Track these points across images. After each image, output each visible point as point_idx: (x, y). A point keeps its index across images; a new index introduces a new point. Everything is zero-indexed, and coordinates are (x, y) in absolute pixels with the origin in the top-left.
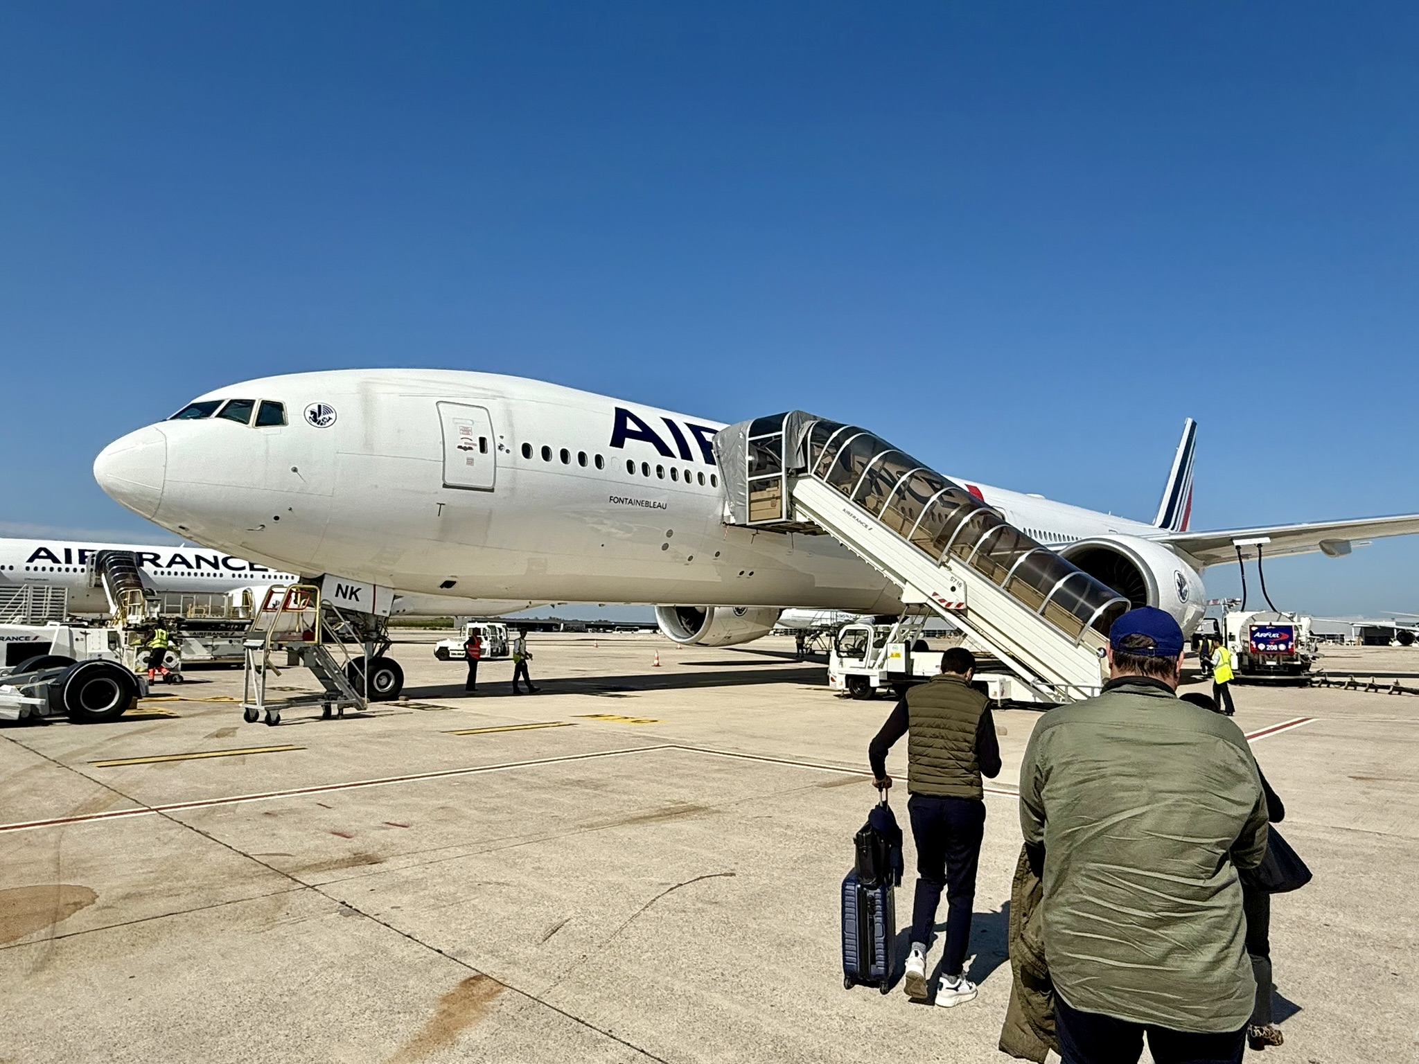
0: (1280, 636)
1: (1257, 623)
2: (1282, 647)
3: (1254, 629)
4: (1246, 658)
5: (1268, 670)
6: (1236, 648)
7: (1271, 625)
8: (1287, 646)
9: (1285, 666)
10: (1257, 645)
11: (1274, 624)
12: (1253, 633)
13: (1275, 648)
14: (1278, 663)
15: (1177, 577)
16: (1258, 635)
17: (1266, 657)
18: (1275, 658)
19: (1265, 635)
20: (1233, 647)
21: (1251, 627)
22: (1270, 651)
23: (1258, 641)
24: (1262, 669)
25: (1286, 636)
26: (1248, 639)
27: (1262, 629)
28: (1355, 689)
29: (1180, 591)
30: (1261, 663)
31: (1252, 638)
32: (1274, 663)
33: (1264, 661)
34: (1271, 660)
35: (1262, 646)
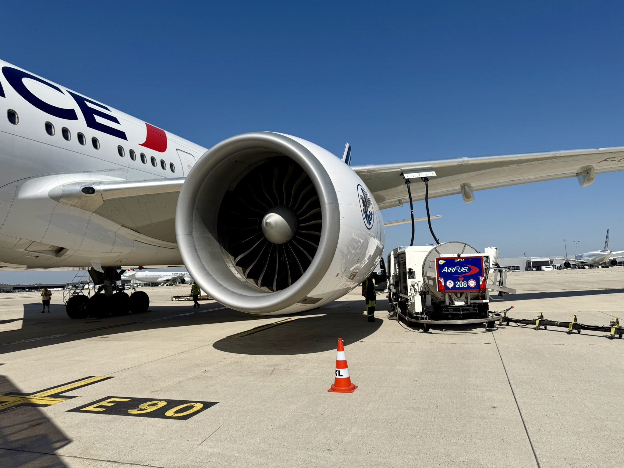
0: (469, 269)
1: (443, 256)
2: (472, 283)
3: (441, 262)
4: (429, 298)
5: (456, 313)
6: (416, 287)
7: (459, 257)
8: (478, 281)
9: (474, 306)
10: (445, 283)
11: (462, 255)
12: (440, 267)
13: (464, 284)
14: (467, 303)
15: (361, 193)
16: (446, 269)
17: (454, 297)
18: (463, 297)
19: (453, 270)
20: (413, 286)
21: (438, 260)
22: (460, 288)
23: (447, 277)
24: (451, 311)
25: (475, 270)
26: (435, 274)
27: (450, 262)
28: (546, 329)
29: (365, 211)
30: (447, 303)
31: (440, 274)
32: (462, 303)
33: (452, 302)
34: (459, 300)
35: (450, 284)
